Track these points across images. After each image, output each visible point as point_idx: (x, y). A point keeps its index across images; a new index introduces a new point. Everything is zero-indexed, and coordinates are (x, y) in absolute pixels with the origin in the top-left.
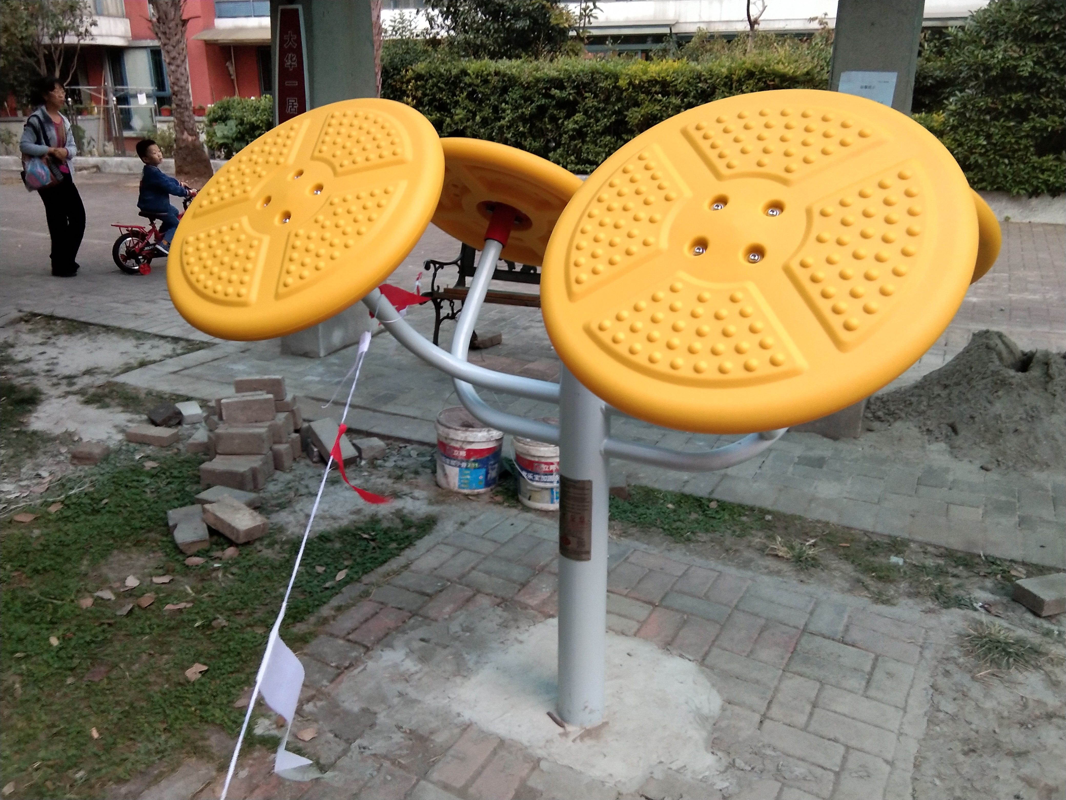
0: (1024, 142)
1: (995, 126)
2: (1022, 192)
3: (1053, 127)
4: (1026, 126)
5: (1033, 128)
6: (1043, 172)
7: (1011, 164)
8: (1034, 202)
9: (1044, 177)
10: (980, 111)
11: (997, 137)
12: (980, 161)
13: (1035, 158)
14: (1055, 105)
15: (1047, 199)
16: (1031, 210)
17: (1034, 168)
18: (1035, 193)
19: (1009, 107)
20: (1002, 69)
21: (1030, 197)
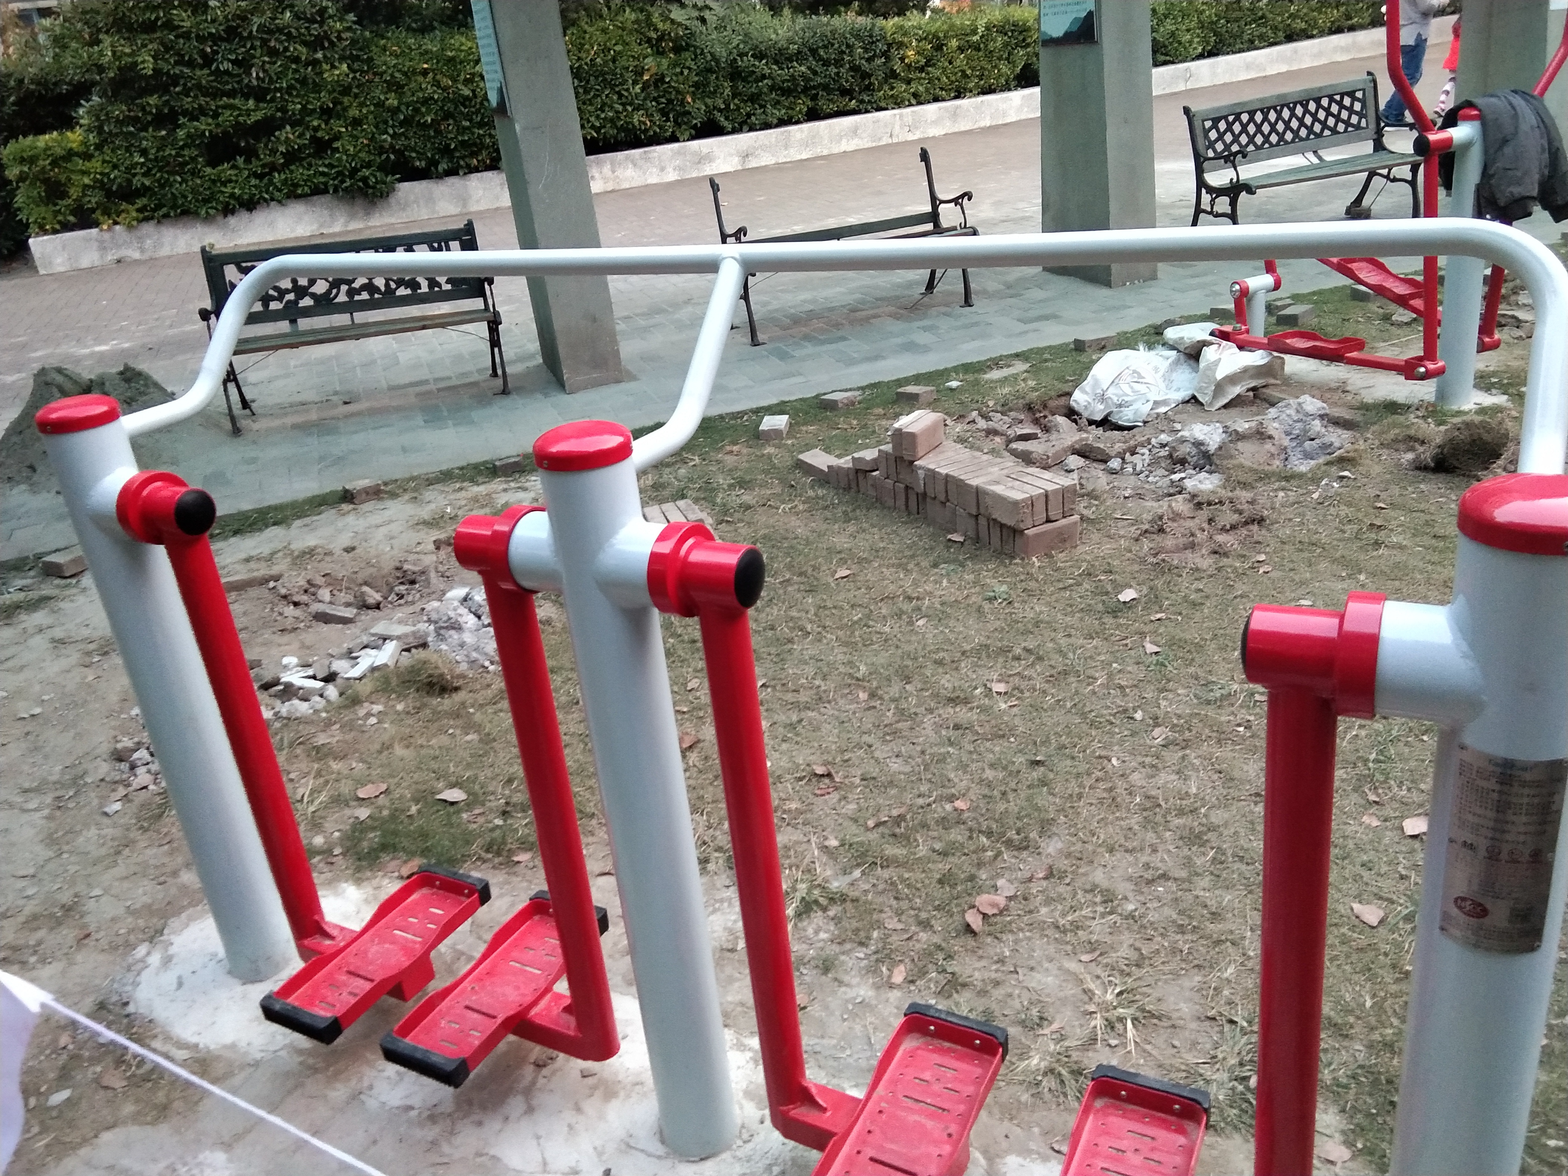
0: (186, 152)
1: (144, 138)
2: (212, 212)
3: (210, 132)
4: (181, 133)
5: (189, 135)
6: (224, 183)
7: (184, 180)
8: (232, 220)
9: (228, 190)
10: (119, 122)
11: (153, 151)
12: (147, 183)
13: (208, 170)
14: (200, 105)
15: (244, 215)
16: (233, 231)
17: (214, 182)
18: (228, 211)
19: (150, 113)
20: (119, 69)
21: (225, 216)
